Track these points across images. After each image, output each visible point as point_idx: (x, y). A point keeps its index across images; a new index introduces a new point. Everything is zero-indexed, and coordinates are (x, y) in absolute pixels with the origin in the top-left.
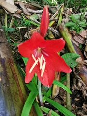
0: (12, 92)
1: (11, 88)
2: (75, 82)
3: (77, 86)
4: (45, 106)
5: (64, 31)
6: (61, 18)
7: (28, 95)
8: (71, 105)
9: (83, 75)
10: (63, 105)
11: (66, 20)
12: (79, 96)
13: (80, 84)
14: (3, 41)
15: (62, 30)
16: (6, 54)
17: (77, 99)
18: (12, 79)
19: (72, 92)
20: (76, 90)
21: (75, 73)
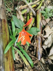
0: (3, 38)
1: (3, 36)
2: (33, 42)
3: (33, 44)
4: (16, 47)
5: (39, 14)
6: (41, 5)
7: (10, 41)
8: (28, 50)
9: (38, 40)
10: (24, 49)
11: (43, 8)
12: (32, 48)
13: (35, 44)
14: (3, 7)
15: (38, 14)
16: (3, 16)
17: (31, 49)
18: (4, 31)
19: (30, 46)
20: (32, 45)
21: (35, 38)
